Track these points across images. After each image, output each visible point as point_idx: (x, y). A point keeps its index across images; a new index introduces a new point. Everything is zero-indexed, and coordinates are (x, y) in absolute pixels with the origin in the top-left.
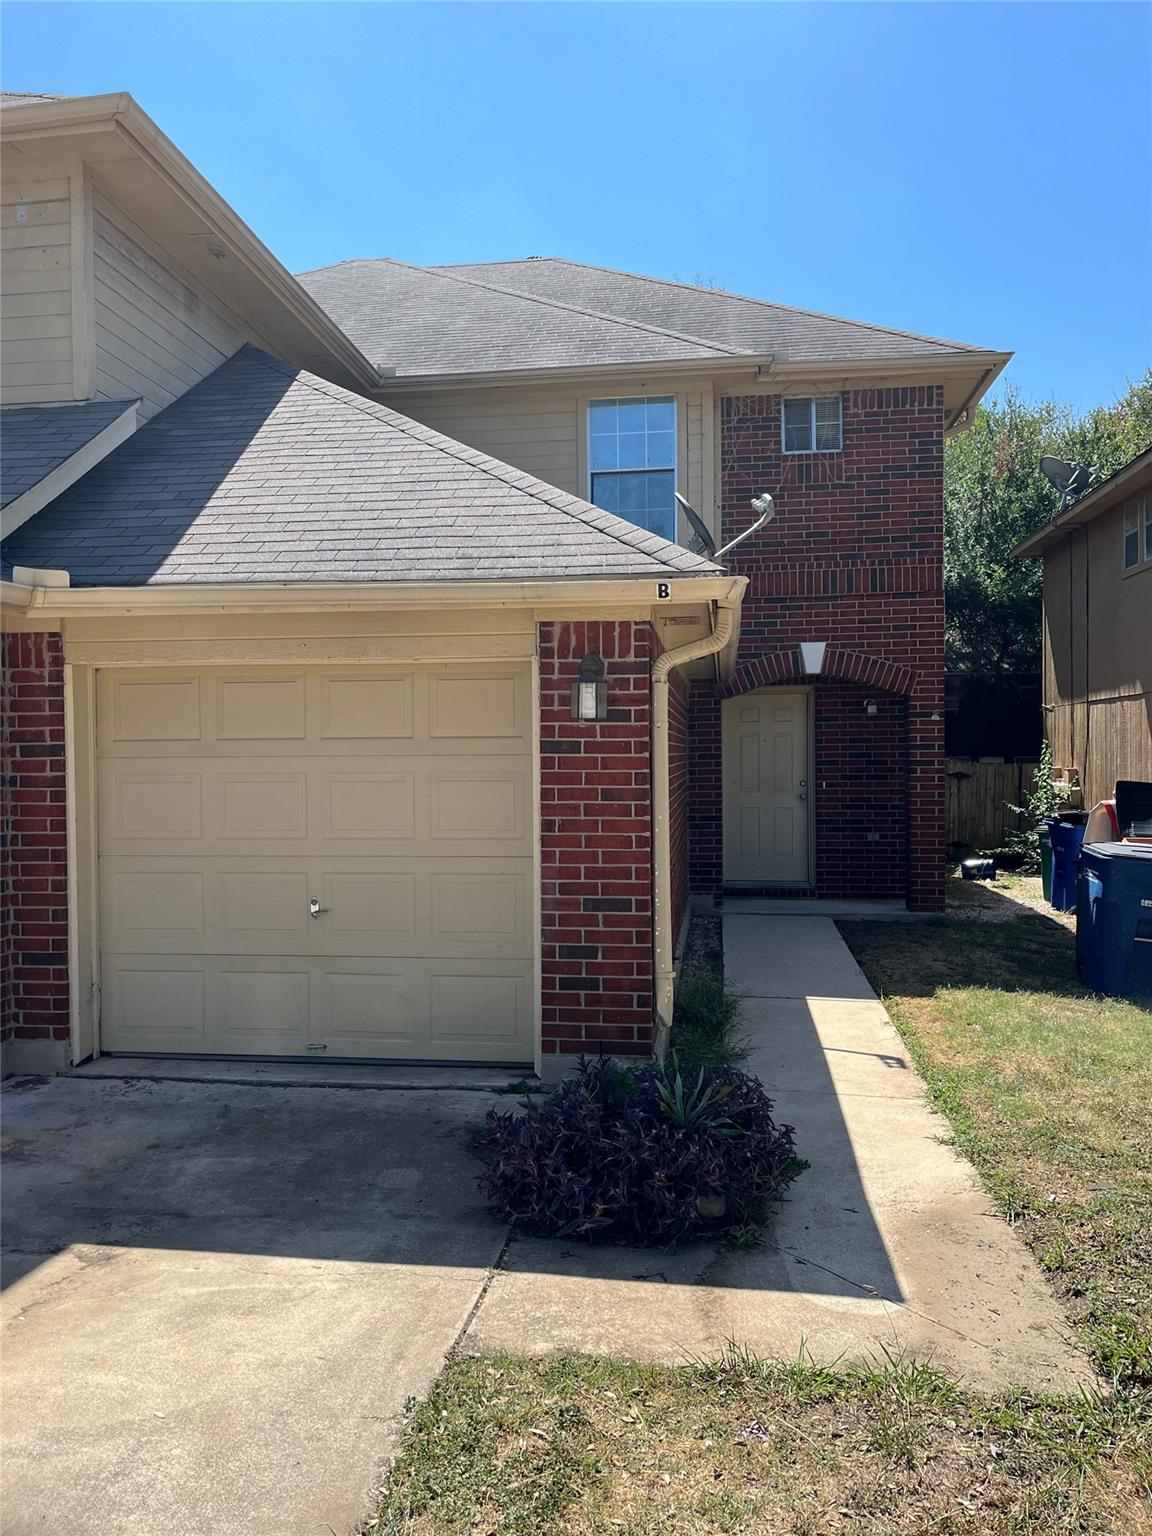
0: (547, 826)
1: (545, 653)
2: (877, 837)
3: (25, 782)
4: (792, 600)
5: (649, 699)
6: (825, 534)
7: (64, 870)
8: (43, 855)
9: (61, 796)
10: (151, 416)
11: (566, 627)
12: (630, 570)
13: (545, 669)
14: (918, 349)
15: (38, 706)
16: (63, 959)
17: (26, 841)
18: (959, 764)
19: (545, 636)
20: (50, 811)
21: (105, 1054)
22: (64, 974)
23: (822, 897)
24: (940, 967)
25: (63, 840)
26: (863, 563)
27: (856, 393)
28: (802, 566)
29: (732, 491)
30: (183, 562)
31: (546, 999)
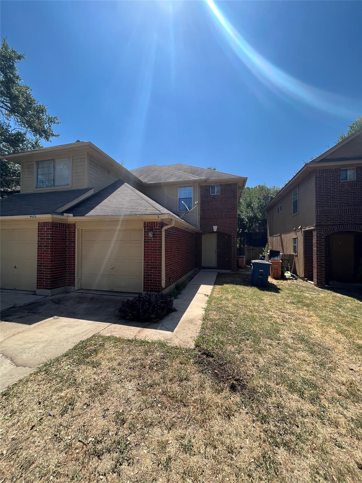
0: (145, 255)
1: (145, 227)
2: (227, 259)
3: (70, 246)
4: (212, 219)
5: (161, 234)
6: (217, 208)
7: (75, 260)
8: (72, 258)
9: (75, 249)
10: (99, 190)
11: (148, 223)
12: (156, 213)
13: (145, 229)
14: (233, 177)
15: (72, 235)
16: (74, 274)
17: (70, 255)
18: (252, 247)
19: (145, 224)
20: (73, 251)
21: (81, 289)
22: (74, 276)
23: (218, 269)
24: (229, 281)
25: (75, 256)
26: (223, 213)
27: (222, 184)
28: (213, 213)
29: (202, 201)
30: (92, 213)
31: (144, 283)
